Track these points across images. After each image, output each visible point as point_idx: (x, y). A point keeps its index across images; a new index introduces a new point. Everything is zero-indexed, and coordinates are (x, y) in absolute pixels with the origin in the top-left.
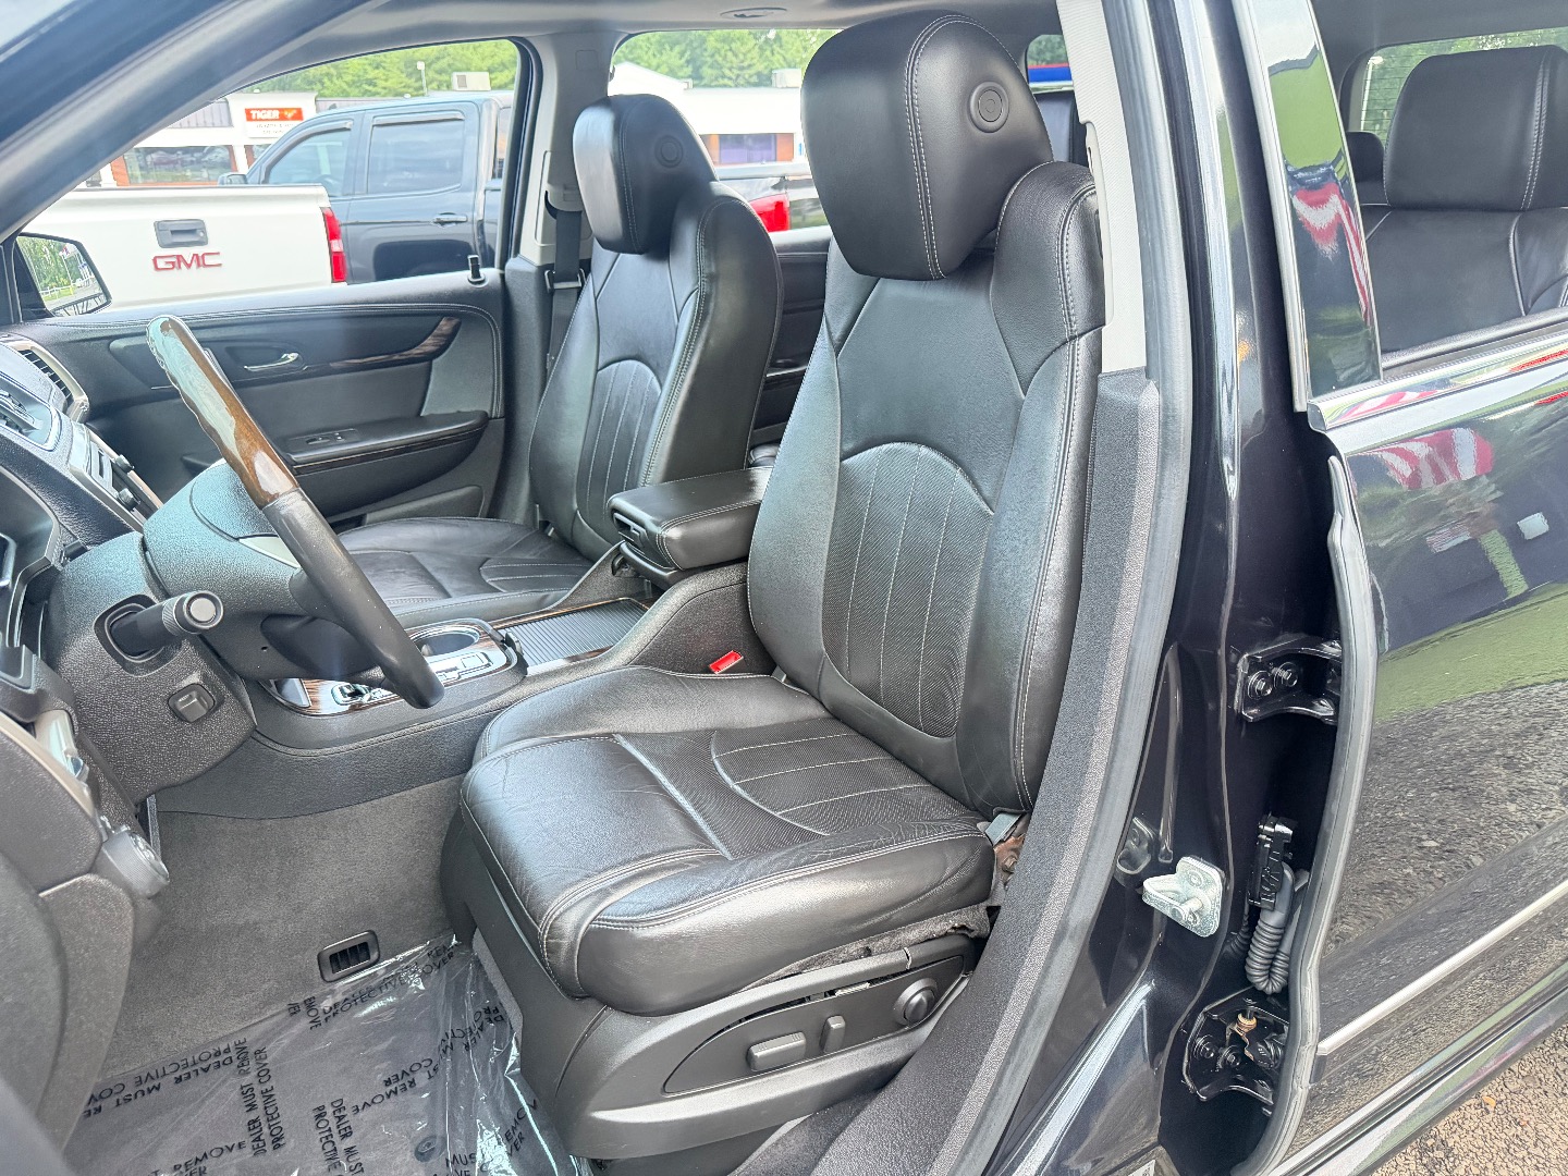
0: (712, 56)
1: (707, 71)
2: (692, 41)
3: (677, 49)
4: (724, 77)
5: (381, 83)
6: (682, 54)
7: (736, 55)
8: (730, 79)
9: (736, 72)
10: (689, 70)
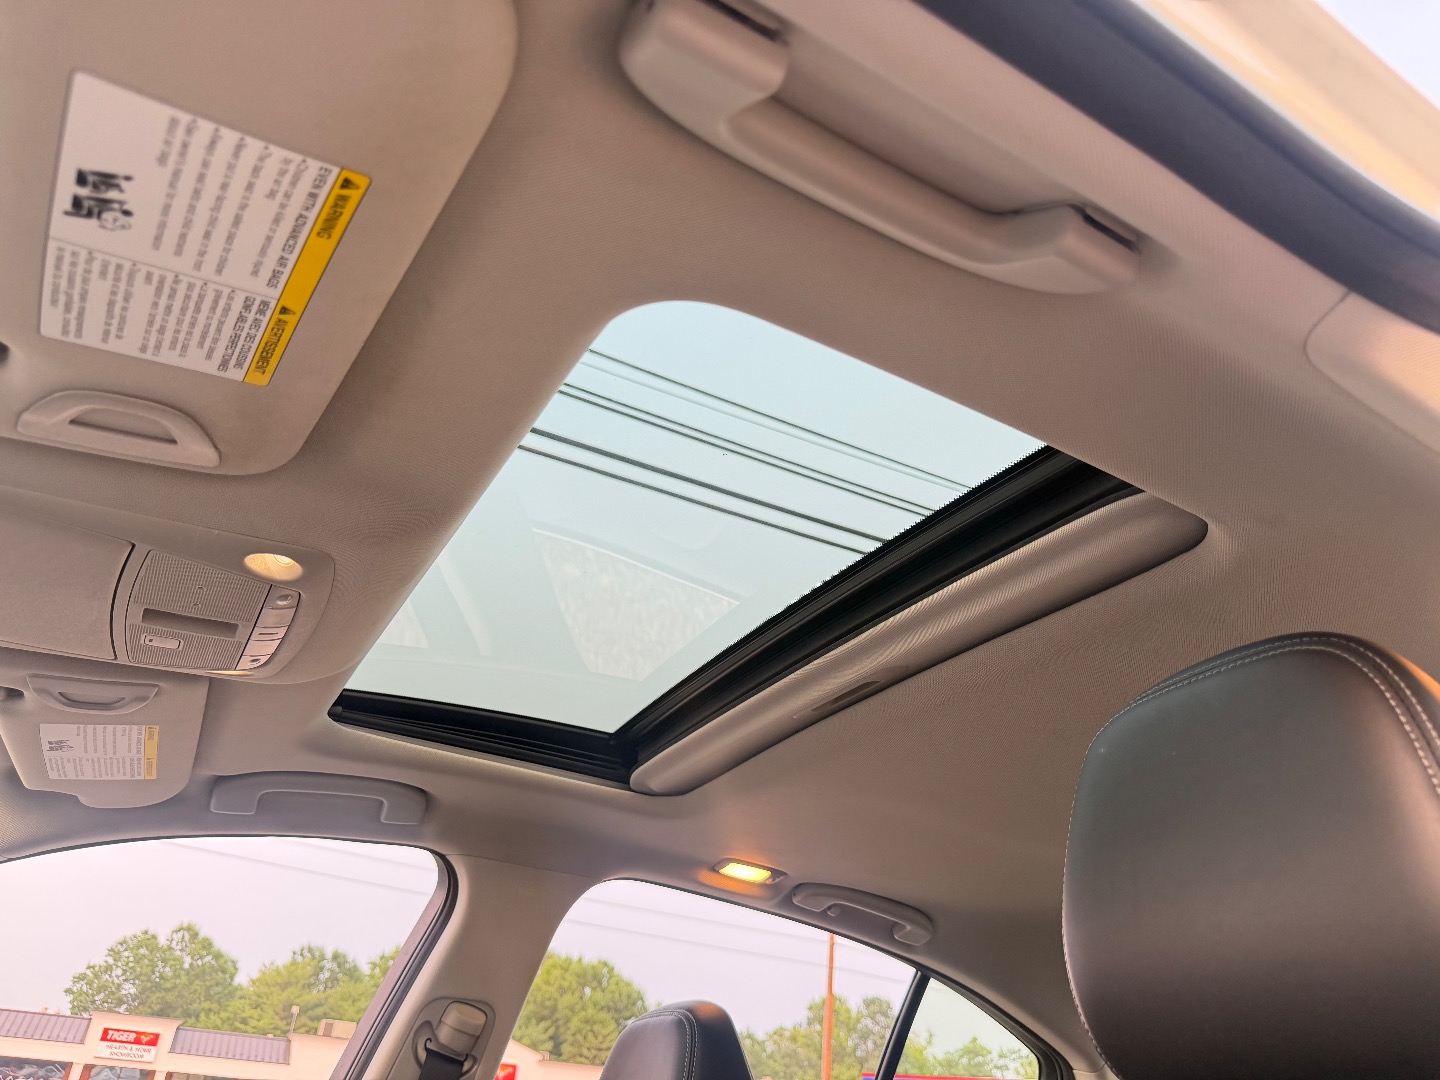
0: (574, 1035)
1: (566, 1049)
2: (557, 1020)
3: (543, 1024)
4: (581, 1055)
5: (253, 1023)
6: (547, 1030)
7: (596, 1037)
8: (587, 1058)
9: (594, 1052)
10: (549, 1045)
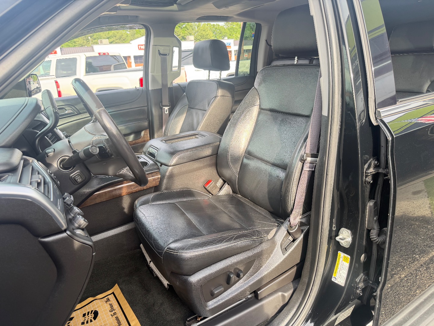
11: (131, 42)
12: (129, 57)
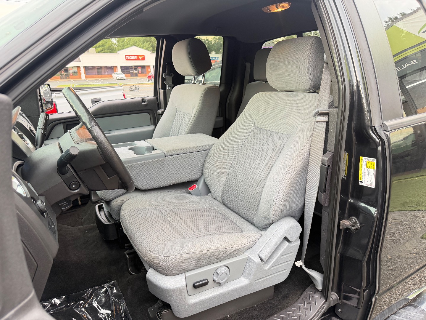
11: (118, 52)
12: (116, 67)
